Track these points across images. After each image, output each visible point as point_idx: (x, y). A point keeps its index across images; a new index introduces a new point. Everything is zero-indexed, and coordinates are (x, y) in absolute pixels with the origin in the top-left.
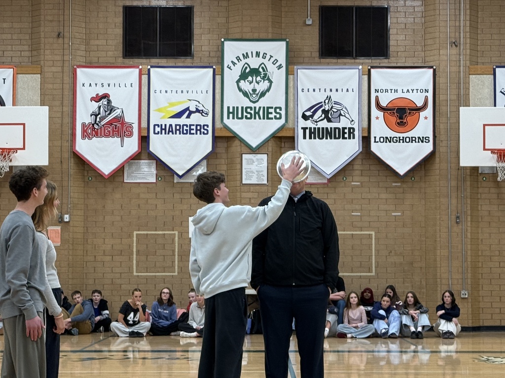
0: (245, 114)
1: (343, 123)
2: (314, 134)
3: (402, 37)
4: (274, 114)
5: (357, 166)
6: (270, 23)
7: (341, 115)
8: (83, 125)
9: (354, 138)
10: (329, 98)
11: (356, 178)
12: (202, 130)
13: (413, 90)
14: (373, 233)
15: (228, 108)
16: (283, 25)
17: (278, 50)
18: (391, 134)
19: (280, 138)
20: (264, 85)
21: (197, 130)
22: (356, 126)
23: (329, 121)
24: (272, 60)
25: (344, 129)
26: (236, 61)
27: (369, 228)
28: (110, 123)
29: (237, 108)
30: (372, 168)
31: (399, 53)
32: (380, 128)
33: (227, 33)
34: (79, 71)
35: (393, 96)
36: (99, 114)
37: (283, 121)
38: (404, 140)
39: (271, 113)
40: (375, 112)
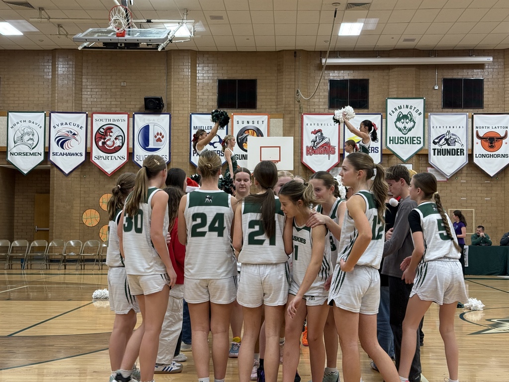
0: (400, 141)
1: (457, 146)
2: (440, 152)
3: (491, 96)
4: (416, 141)
5: (465, 172)
6: (414, 89)
7: (455, 141)
8: (307, 147)
9: (463, 155)
10: (449, 132)
11: (464, 178)
12: (375, 150)
13: (498, 127)
14: (474, 210)
15: (390, 137)
16: (421, 89)
17: (419, 104)
18: (485, 152)
19: (419, 155)
20: (410, 124)
21: (372, 150)
22: (465, 148)
23: (449, 145)
24: (416, 110)
25: (458, 149)
26: (394, 111)
27: (471, 207)
28: (322, 146)
29: (395, 137)
30: (473, 172)
31: (489, 106)
32: (479, 149)
33: (388, 95)
34: (304, 116)
35: (486, 131)
36: (316, 141)
37: (422, 145)
38: (493, 156)
39: (415, 140)
40: (476, 140)
